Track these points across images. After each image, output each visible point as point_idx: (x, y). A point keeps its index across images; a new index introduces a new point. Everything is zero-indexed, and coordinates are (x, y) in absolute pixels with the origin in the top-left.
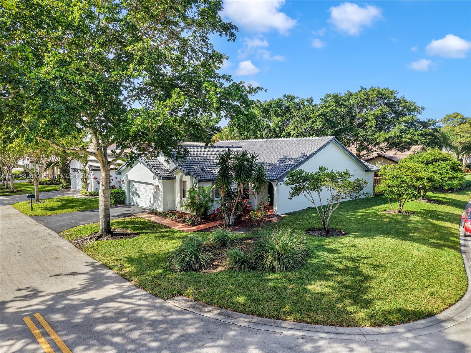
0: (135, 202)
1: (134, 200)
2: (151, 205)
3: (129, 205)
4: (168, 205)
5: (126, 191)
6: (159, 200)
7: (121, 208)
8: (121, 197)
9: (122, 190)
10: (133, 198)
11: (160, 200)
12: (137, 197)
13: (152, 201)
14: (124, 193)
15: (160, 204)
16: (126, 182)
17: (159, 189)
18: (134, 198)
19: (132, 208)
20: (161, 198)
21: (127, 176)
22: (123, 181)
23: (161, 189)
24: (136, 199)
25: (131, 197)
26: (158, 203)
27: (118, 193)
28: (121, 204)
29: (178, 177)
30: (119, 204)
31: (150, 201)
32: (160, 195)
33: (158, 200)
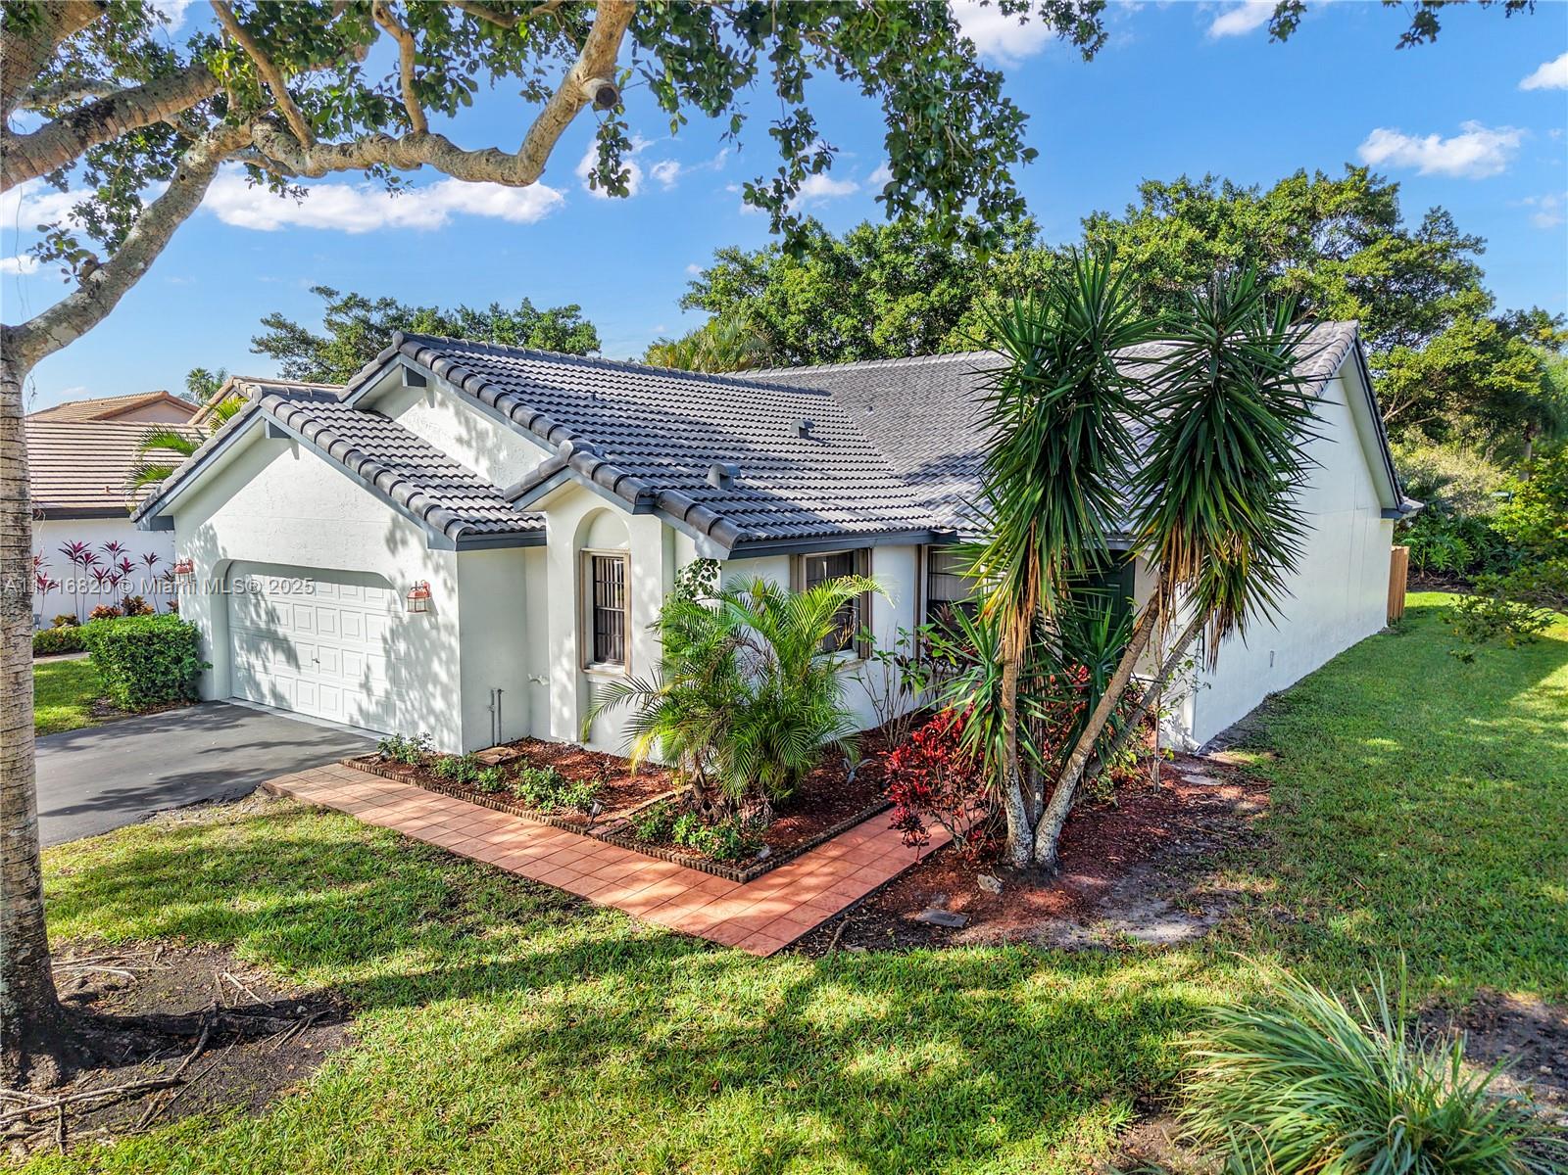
0: (266, 690)
1: (260, 676)
2: (372, 709)
3: (231, 712)
4: (497, 709)
5: (206, 624)
6: (436, 681)
7: (178, 731)
8: (178, 660)
9: (180, 623)
10: (250, 667)
11: (443, 676)
12: (277, 660)
13: (381, 684)
14: (192, 639)
15: (439, 704)
16: (203, 570)
17: (430, 610)
18: (258, 664)
19: (250, 730)
20: (448, 663)
21: (213, 539)
22: (187, 569)
23: (448, 607)
24: (271, 673)
25: (242, 658)
26: (427, 698)
27: (151, 638)
28: (178, 702)
29: (561, 533)
30: (165, 703)
31: (366, 686)
32: (437, 647)
33: (426, 678)
